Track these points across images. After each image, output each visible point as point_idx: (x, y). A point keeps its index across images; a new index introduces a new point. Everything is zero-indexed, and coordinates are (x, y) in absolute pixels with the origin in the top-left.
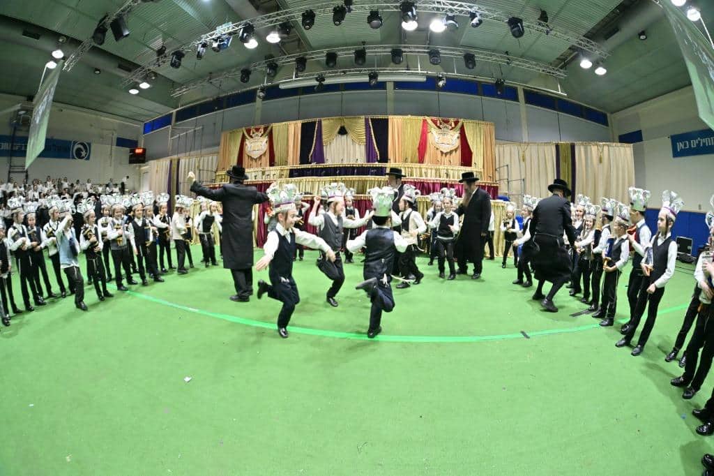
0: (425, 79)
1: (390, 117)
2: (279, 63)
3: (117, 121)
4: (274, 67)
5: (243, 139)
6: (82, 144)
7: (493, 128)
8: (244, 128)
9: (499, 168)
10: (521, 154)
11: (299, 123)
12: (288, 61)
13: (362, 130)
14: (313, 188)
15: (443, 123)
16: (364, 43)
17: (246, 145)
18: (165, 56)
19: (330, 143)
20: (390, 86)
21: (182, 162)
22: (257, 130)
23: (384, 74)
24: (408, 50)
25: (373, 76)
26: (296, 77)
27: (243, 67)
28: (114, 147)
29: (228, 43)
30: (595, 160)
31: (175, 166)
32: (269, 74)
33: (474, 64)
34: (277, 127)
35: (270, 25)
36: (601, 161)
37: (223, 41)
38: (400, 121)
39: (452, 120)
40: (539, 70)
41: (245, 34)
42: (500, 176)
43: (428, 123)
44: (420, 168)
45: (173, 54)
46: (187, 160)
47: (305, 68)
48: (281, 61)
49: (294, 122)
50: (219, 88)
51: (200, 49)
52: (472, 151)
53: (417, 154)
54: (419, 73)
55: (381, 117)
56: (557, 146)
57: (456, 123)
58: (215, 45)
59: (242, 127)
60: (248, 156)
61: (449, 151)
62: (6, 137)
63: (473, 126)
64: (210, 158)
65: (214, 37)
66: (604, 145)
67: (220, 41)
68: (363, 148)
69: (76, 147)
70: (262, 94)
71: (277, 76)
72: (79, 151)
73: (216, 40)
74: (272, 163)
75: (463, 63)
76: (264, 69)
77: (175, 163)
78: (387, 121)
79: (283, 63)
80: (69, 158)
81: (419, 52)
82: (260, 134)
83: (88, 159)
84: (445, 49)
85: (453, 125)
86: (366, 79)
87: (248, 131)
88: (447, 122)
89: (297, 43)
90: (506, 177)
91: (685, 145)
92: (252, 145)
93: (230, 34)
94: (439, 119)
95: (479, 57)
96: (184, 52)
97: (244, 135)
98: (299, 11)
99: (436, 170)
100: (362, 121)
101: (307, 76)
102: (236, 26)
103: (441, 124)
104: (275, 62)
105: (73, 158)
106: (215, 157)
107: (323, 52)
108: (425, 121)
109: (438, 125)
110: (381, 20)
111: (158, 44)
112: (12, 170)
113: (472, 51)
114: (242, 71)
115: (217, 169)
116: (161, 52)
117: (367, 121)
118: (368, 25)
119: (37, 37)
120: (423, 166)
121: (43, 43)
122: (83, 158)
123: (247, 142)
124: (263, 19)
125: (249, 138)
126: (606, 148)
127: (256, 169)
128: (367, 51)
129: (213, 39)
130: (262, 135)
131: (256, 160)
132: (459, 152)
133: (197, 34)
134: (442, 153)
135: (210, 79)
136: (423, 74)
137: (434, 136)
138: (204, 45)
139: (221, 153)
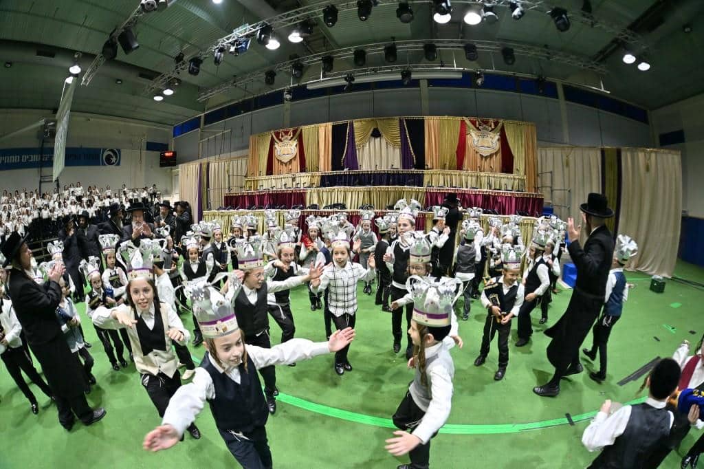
0: (461, 76)
1: (426, 118)
2: (305, 63)
3: (145, 126)
4: (300, 69)
5: (272, 143)
6: (112, 150)
7: (534, 129)
8: (272, 132)
9: (542, 173)
10: (565, 158)
11: (330, 125)
12: (315, 60)
13: (397, 132)
14: (345, 199)
15: (482, 123)
16: (393, 38)
17: (276, 148)
18: (183, 64)
19: (363, 146)
20: (424, 84)
21: (212, 166)
22: (286, 133)
23: (417, 71)
24: (442, 45)
25: (406, 74)
26: (324, 77)
27: (267, 69)
28: (144, 152)
29: (246, 46)
30: (642, 169)
31: (204, 170)
32: (294, 75)
33: (513, 58)
34: (307, 130)
35: (289, 24)
36: (648, 169)
37: (240, 44)
38: (436, 122)
39: (491, 121)
40: (580, 65)
41: (263, 36)
42: (542, 183)
43: (466, 123)
44: (460, 175)
45: (191, 61)
46: (217, 164)
47: (332, 68)
48: (307, 60)
49: (324, 124)
50: (245, 89)
51: (217, 54)
52: (514, 154)
53: (456, 159)
54: (455, 70)
55: (415, 117)
56: (603, 152)
57: (496, 124)
58: (232, 49)
59: (270, 130)
60: (278, 160)
61: (488, 154)
63: (514, 127)
64: (240, 161)
65: (230, 40)
66: (651, 151)
67: (237, 45)
68: (398, 152)
69: (106, 154)
70: (288, 97)
71: (305, 77)
72: (108, 158)
73: (233, 44)
74: (303, 168)
75: (502, 58)
76: (289, 70)
77: (204, 167)
78: (422, 122)
79: (309, 63)
80: (99, 165)
81: (453, 47)
82: (289, 138)
83: (118, 164)
84: (482, 43)
85: (493, 127)
86: (399, 77)
87: (277, 135)
88: (486, 123)
89: (322, 41)
90: (549, 185)
92: (283, 148)
93: (247, 36)
94: (478, 120)
95: (517, 52)
96: (202, 58)
97: (272, 138)
98: (320, 7)
99: (477, 177)
100: (396, 123)
101: (334, 75)
102: (253, 27)
103: (480, 125)
104: (301, 62)
105: (103, 164)
106: (244, 162)
107: (350, 50)
108: (463, 122)
109: (477, 126)
110: (412, 13)
111: (175, 52)
112: (42, 180)
113: (510, 45)
114: (266, 74)
115: (247, 174)
116: (179, 59)
117: (401, 122)
118: (398, 19)
119: (52, 55)
120: (463, 172)
121: (58, 61)
122: (113, 163)
123: (276, 146)
124: (281, 18)
125: (278, 141)
126: (653, 155)
127: (286, 175)
128: (398, 47)
129: (230, 43)
130: (292, 138)
131: (286, 164)
132: (499, 156)
133: (214, 38)
134: (482, 156)
135: (235, 82)
136: (459, 71)
137: (473, 138)
138: (221, 50)
139: (250, 158)
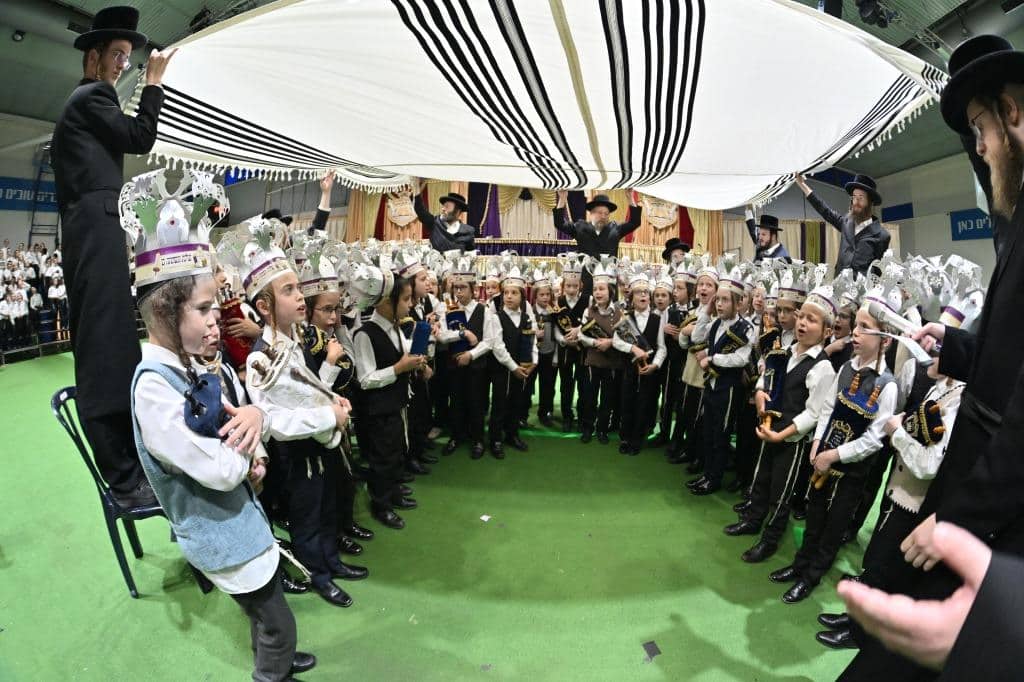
5: (385, 199)
9: (728, 250)
11: (466, 182)
17: (389, 207)
19: (509, 210)
34: (433, 184)
52: (694, 228)
56: (803, 226)
60: (392, 223)
61: (664, 226)
62: (27, 181)
91: (969, 225)
92: (399, 207)
106: (342, 222)
112: (34, 231)
120: (633, 245)
123: (390, 204)
131: (402, 228)
132: (678, 225)
134: (656, 228)
139: (351, 217)
